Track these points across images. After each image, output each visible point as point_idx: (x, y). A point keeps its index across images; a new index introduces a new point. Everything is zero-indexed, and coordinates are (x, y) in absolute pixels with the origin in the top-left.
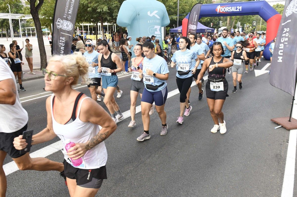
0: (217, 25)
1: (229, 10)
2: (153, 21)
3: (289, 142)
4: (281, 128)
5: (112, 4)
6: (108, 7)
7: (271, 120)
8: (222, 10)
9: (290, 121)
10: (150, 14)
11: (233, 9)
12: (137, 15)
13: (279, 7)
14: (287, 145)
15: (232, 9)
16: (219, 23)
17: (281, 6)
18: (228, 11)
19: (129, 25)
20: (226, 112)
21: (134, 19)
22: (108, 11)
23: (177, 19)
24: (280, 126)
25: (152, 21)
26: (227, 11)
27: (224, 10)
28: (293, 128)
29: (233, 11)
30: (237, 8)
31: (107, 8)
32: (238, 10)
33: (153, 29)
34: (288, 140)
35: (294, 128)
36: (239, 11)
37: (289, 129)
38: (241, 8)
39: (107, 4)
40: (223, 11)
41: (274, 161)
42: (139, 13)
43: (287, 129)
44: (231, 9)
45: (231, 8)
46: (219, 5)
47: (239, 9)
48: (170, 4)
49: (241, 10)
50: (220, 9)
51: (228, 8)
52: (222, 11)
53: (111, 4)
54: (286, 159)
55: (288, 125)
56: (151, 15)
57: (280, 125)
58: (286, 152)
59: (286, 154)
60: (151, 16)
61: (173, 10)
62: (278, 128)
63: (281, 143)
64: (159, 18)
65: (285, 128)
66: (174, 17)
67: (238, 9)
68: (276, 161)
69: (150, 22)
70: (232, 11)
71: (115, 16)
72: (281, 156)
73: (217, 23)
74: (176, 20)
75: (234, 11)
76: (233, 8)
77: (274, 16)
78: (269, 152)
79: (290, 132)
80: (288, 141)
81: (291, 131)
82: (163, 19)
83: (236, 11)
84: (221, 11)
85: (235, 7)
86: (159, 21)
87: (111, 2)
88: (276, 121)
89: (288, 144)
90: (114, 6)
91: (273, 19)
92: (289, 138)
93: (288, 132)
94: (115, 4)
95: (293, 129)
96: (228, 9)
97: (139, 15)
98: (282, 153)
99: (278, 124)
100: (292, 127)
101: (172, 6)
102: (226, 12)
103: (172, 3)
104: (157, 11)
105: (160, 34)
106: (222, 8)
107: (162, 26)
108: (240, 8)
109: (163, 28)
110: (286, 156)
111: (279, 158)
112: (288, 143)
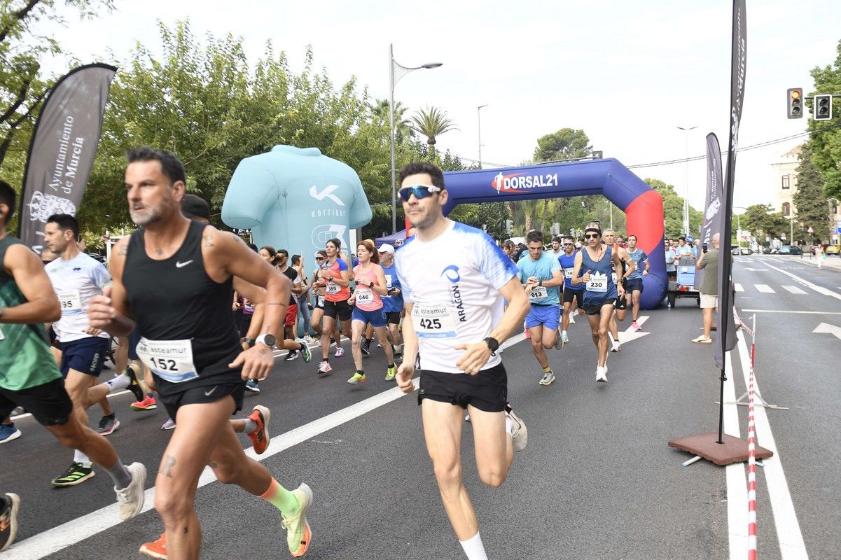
0: (500, 229)
1: (526, 183)
2: (327, 212)
3: (729, 495)
4: (700, 464)
5: (209, 174)
6: (198, 181)
7: (671, 444)
8: (507, 185)
9: (720, 442)
10: (318, 194)
11: (537, 182)
12: (281, 197)
13: (652, 186)
14: (723, 503)
15: (534, 181)
16: (504, 227)
17: (655, 184)
18: (525, 187)
19: (258, 223)
20: (542, 434)
21: (273, 207)
22: (196, 190)
23: (391, 212)
24: (697, 458)
25: (322, 213)
26: (520, 187)
27: (515, 185)
28: (731, 459)
29: (537, 186)
30: (547, 177)
31: (195, 183)
32: (549, 184)
33: (326, 232)
34: (725, 492)
35: (735, 460)
36: (551, 185)
37: (723, 464)
38: (555, 177)
39: (196, 173)
40: (511, 187)
41: (696, 549)
42: (284, 190)
43: (716, 465)
44: (531, 182)
45: (531, 178)
46: (501, 173)
47: (553, 181)
48: (372, 173)
49: (556, 184)
50: (501, 183)
51: (523, 178)
52: (509, 187)
53: (207, 172)
54: (728, 540)
55: (717, 453)
56: (320, 197)
57: (695, 455)
58: (724, 522)
59: (727, 528)
60: (320, 199)
61: (379, 191)
62: (691, 464)
63: (707, 501)
64: (340, 203)
65: (711, 462)
66: (384, 208)
67: (550, 180)
68: (699, 548)
69: (316, 214)
70: (534, 186)
71: (216, 203)
72: (712, 534)
73: (500, 225)
74: (387, 214)
75: (539, 186)
76: (536, 178)
77: (641, 196)
78: (676, 527)
79: (725, 470)
80: (724, 494)
81: (728, 468)
82: (352, 206)
83: (544, 185)
84: (506, 188)
85: (541, 177)
86: (342, 214)
87: (205, 168)
88: (682, 446)
89: (726, 502)
90: (214, 177)
91: (641, 204)
92: (726, 487)
93: (719, 471)
94: (216, 172)
95: (734, 463)
96: (523, 182)
97: (285, 196)
98: (715, 527)
99: (690, 454)
100: (728, 457)
101: (376, 180)
102: (518, 188)
103: (375, 172)
104: (336, 187)
105: (346, 247)
106: (509, 180)
107: (351, 227)
108: (552, 179)
109: (353, 233)
110: (727, 534)
111: (707, 538)
112: (726, 498)
